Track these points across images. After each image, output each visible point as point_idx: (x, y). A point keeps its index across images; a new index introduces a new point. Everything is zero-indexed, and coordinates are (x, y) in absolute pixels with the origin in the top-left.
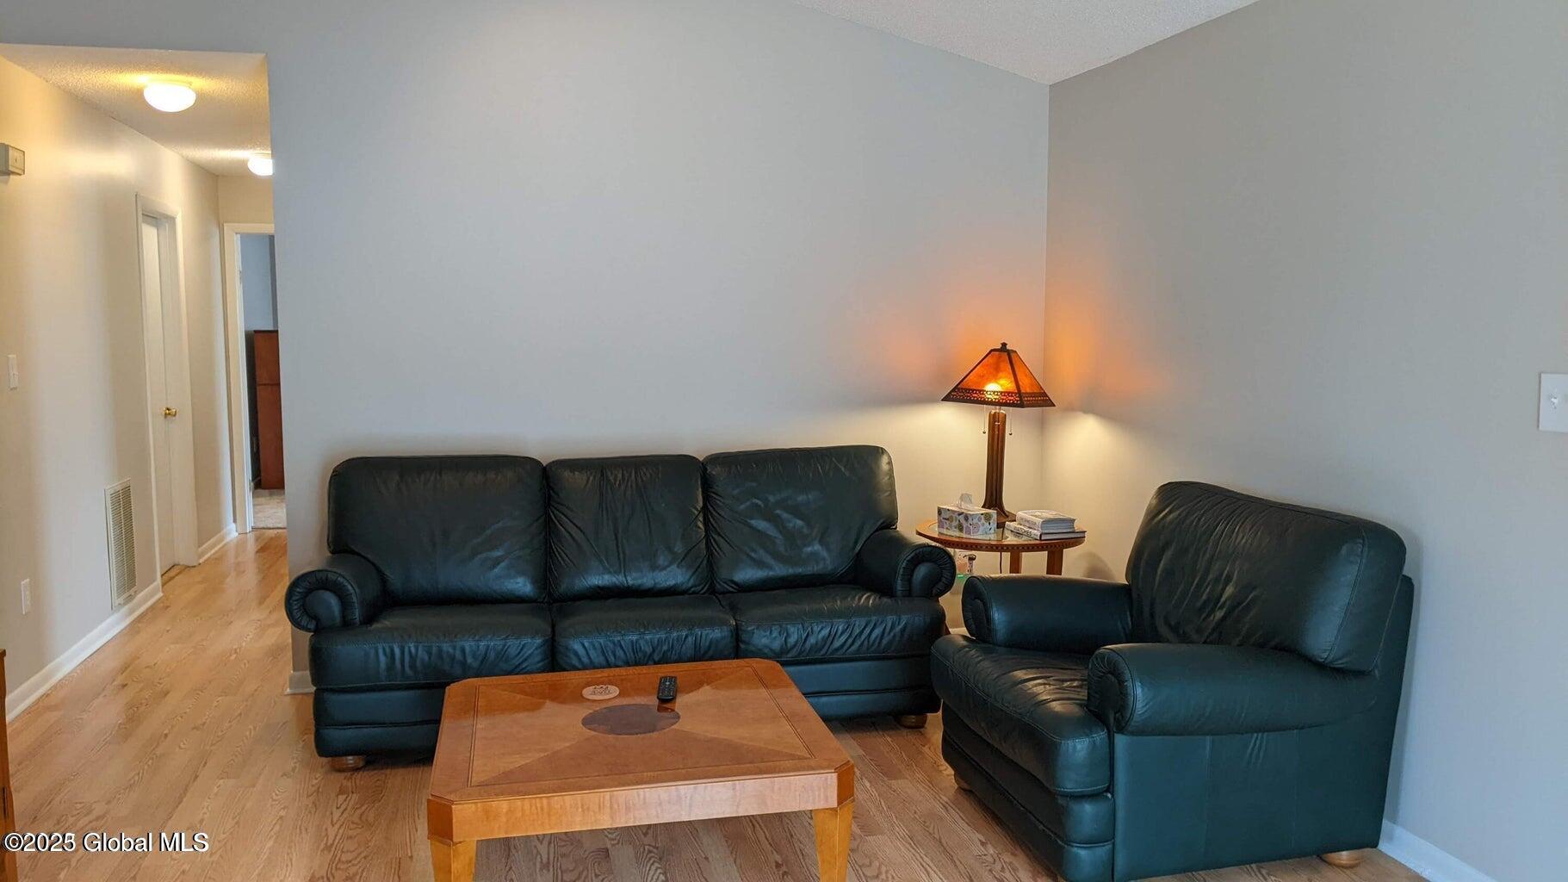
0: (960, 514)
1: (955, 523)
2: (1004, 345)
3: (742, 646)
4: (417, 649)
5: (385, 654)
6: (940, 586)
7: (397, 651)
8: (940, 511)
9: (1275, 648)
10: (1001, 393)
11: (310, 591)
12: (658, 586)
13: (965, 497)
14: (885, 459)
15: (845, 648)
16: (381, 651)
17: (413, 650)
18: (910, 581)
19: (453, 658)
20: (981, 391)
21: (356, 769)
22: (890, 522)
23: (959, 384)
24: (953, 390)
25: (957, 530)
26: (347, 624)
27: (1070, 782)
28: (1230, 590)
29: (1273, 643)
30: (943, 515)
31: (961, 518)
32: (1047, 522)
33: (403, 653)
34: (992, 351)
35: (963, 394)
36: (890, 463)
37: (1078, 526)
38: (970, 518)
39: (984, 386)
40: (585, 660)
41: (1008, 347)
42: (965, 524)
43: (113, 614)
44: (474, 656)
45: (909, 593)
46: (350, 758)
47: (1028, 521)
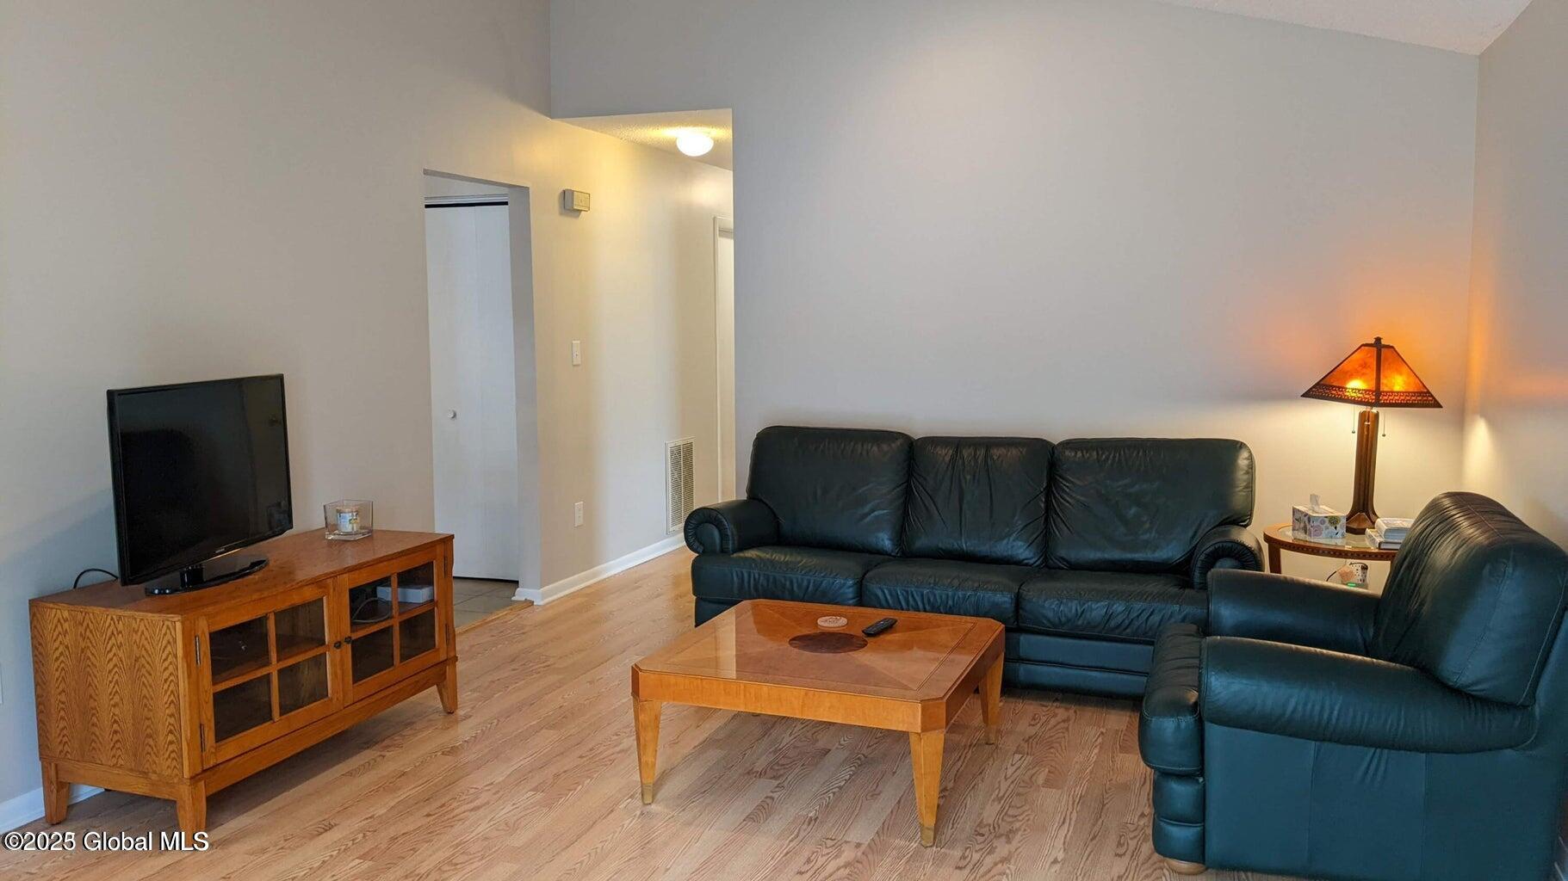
0: (1305, 515)
1: (1302, 524)
2: (1378, 340)
4: (759, 575)
5: (737, 575)
7: (746, 575)
11: (700, 523)
12: (994, 555)
13: (1313, 499)
14: (1245, 454)
15: (1122, 628)
16: (734, 575)
17: (757, 576)
18: (1205, 574)
19: (784, 586)
20: (1342, 388)
23: (1321, 381)
24: (1315, 387)
25: (1303, 532)
26: (723, 551)
30: (1296, 516)
31: (1306, 519)
32: (1392, 531)
33: (749, 576)
34: (1363, 345)
35: (1326, 390)
36: (1250, 458)
38: (1312, 520)
39: (1345, 383)
40: (884, 602)
41: (1383, 342)
42: (1308, 526)
43: (665, 538)
44: (799, 586)
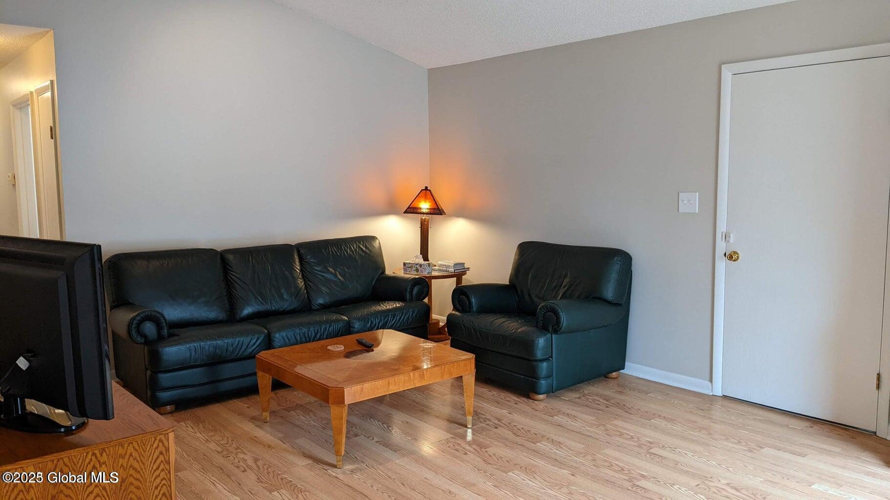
0: (417, 264)
1: (414, 269)
2: (426, 187)
3: (352, 329)
6: (424, 295)
8: (405, 264)
9: (592, 298)
10: (431, 209)
11: (141, 322)
13: (416, 257)
14: (377, 241)
18: (412, 294)
20: (420, 208)
21: (171, 413)
22: (384, 272)
23: (410, 205)
24: (408, 208)
25: (415, 272)
26: (160, 338)
27: (539, 354)
28: (566, 281)
29: (592, 296)
30: (407, 266)
31: (418, 266)
32: (456, 265)
34: (422, 190)
35: (412, 210)
36: (380, 243)
37: (466, 266)
38: (423, 266)
39: (421, 206)
41: (428, 188)
42: (420, 269)
45: (411, 300)
46: (168, 407)
47: (445, 266)
